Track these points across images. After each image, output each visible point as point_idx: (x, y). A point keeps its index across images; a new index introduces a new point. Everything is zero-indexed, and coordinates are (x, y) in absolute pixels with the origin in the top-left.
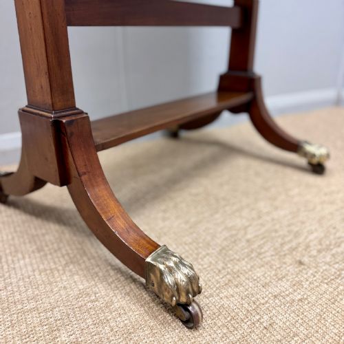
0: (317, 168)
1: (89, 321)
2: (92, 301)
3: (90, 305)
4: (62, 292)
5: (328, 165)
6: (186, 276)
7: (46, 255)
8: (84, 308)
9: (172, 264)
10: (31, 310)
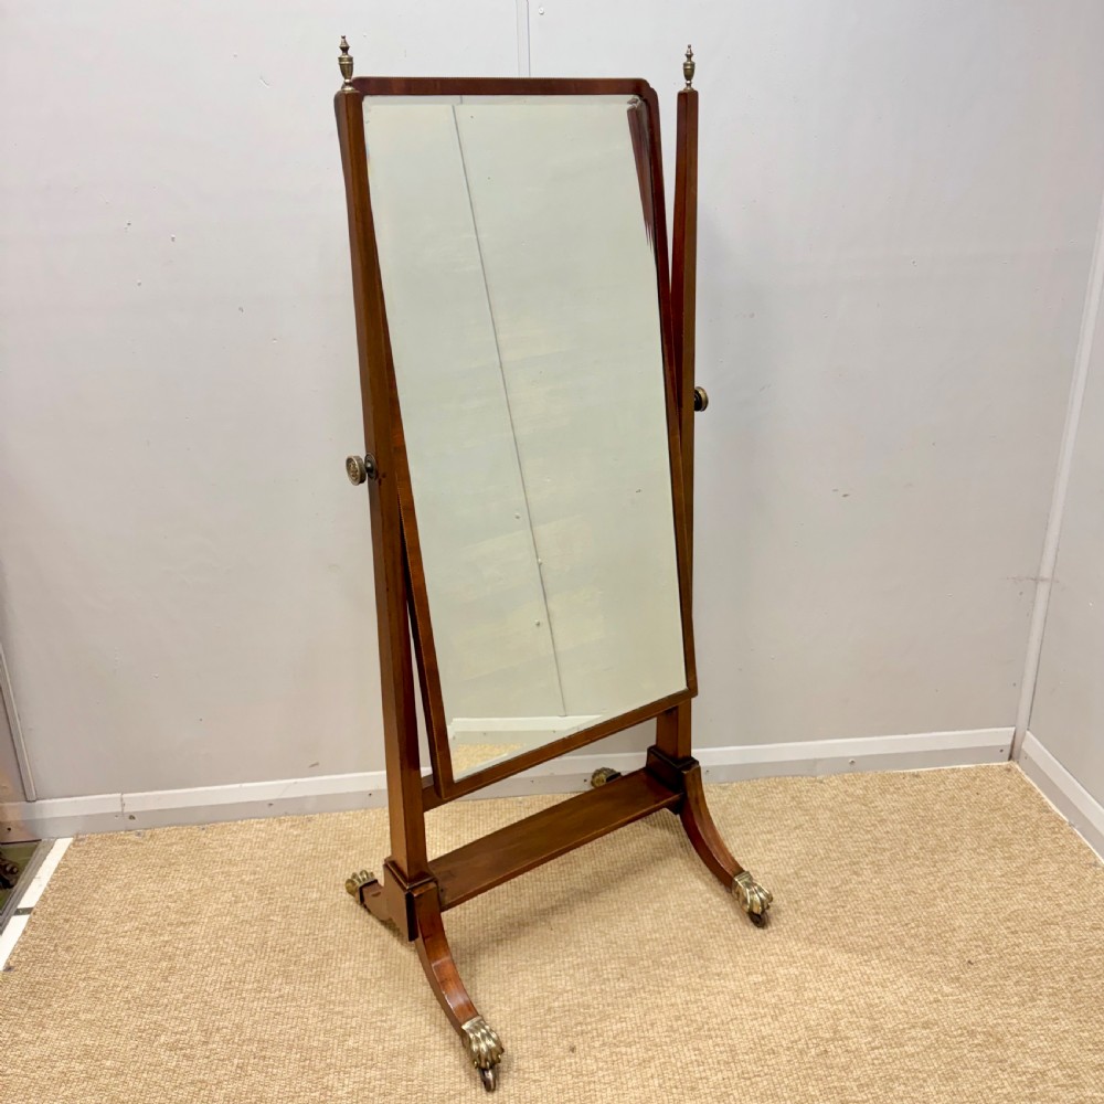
0: (759, 919)
1: (372, 1037)
2: (382, 1021)
3: (379, 1024)
4: (365, 1005)
5: (783, 921)
6: (488, 1047)
7: (368, 962)
8: (374, 1025)
9: (479, 1035)
10: (338, 1013)
